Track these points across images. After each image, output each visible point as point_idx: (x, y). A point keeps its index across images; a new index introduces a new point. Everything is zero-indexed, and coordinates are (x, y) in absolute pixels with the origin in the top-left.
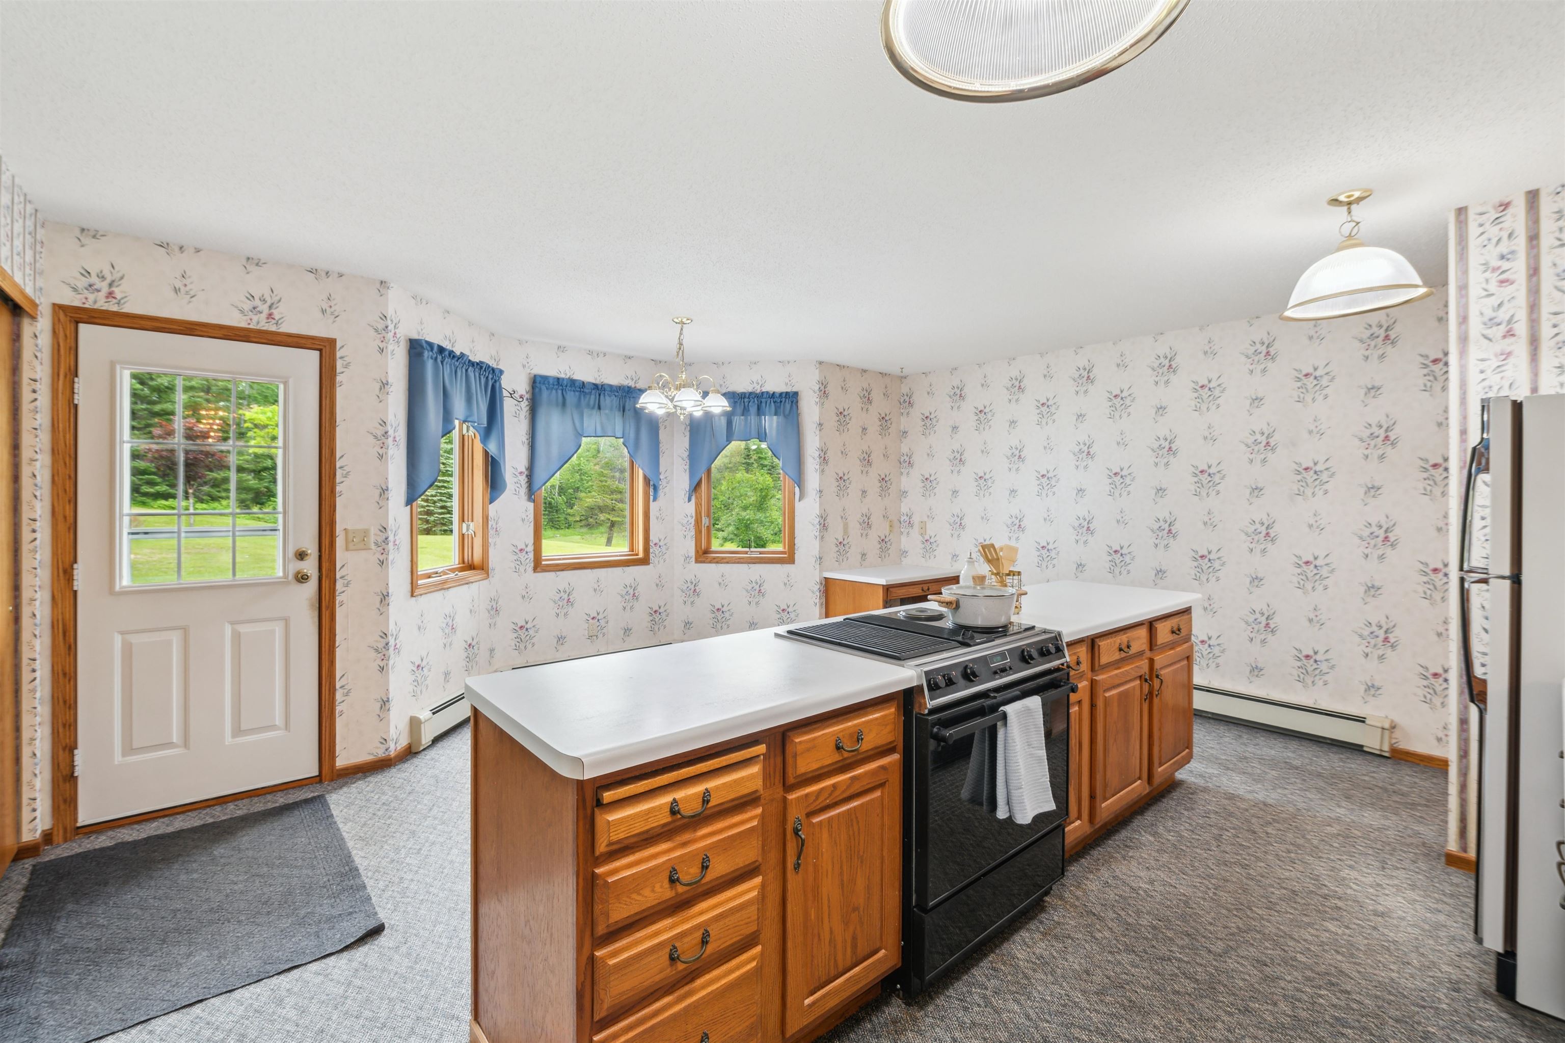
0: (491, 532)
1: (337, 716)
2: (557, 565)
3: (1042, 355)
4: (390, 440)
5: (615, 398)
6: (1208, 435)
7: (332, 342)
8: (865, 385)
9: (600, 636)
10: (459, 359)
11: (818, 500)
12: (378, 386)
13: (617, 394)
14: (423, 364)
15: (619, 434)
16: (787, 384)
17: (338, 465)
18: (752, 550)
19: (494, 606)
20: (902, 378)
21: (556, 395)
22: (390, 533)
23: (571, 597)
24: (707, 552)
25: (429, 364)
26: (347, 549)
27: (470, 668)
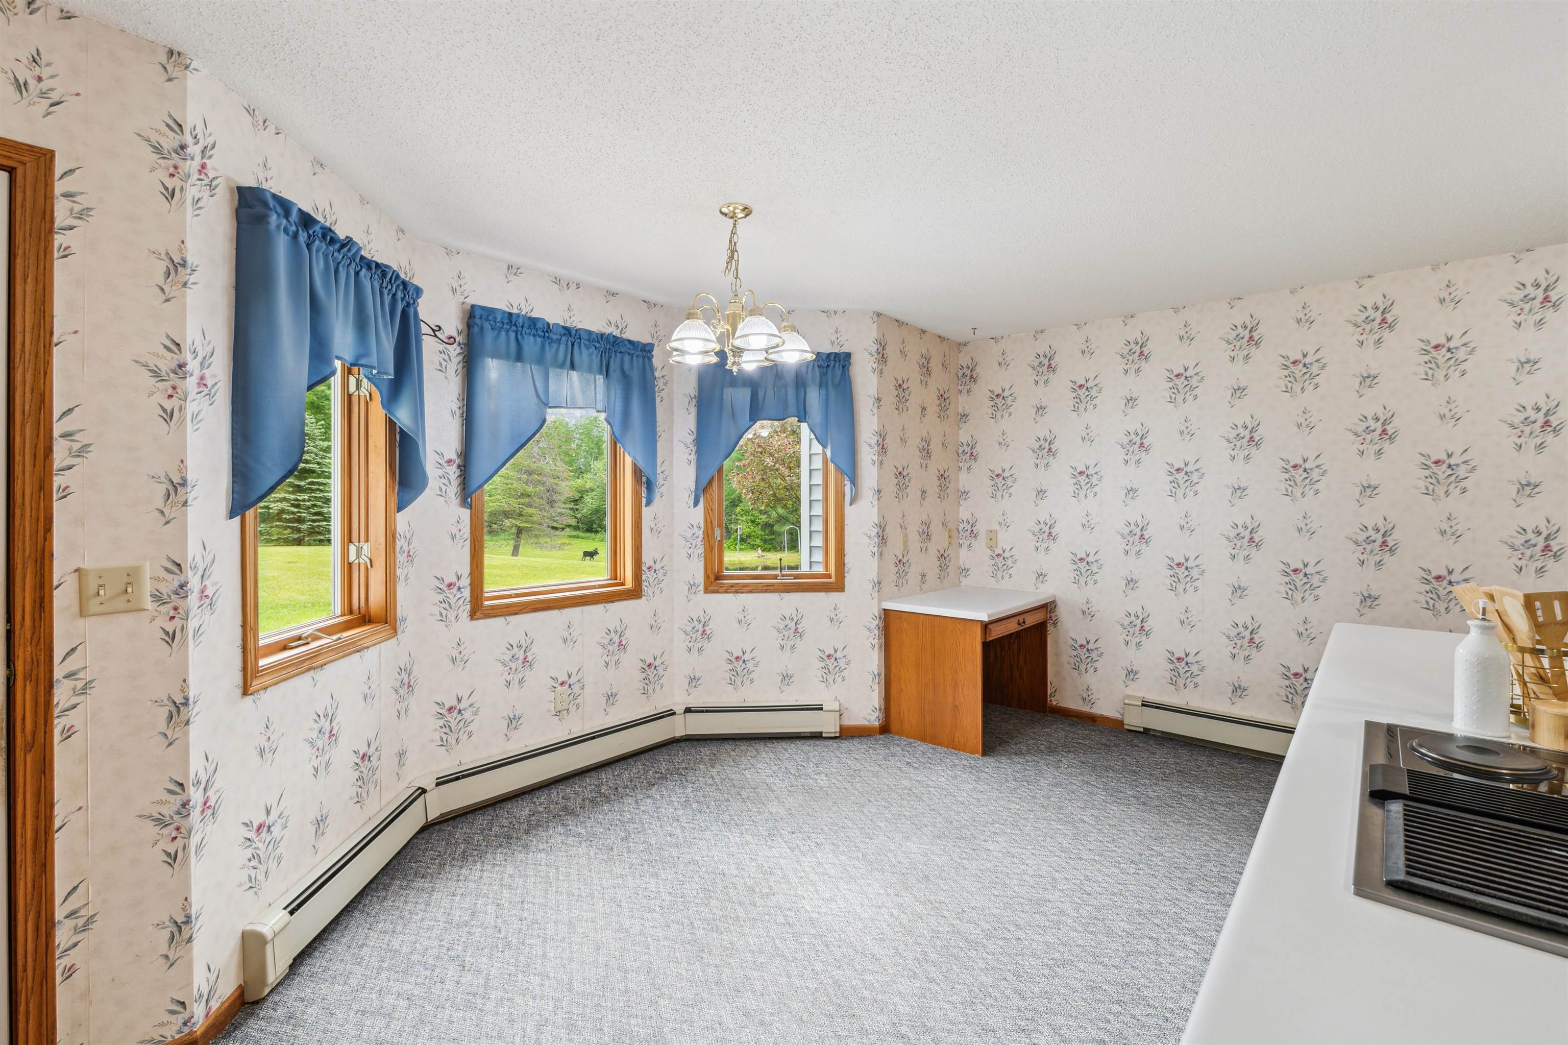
0: (401, 558)
1: (58, 979)
2: (508, 606)
3: (1176, 310)
4: (191, 383)
5: (595, 352)
6: (1447, 413)
7: (45, 157)
8: (924, 351)
9: (573, 709)
10: (343, 246)
11: (876, 502)
12: (161, 266)
13: (597, 345)
14: (267, 240)
15: (600, 406)
16: (833, 343)
17: (58, 429)
18: (784, 572)
19: (406, 681)
20: (961, 345)
21: (506, 340)
22: (190, 573)
23: (528, 654)
24: (718, 577)
25: (282, 244)
26: (83, 613)
27: (364, 795)
